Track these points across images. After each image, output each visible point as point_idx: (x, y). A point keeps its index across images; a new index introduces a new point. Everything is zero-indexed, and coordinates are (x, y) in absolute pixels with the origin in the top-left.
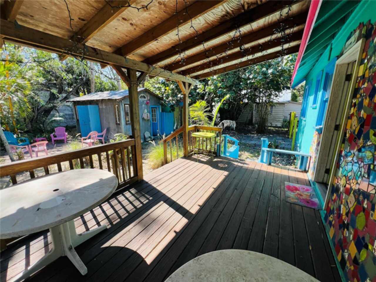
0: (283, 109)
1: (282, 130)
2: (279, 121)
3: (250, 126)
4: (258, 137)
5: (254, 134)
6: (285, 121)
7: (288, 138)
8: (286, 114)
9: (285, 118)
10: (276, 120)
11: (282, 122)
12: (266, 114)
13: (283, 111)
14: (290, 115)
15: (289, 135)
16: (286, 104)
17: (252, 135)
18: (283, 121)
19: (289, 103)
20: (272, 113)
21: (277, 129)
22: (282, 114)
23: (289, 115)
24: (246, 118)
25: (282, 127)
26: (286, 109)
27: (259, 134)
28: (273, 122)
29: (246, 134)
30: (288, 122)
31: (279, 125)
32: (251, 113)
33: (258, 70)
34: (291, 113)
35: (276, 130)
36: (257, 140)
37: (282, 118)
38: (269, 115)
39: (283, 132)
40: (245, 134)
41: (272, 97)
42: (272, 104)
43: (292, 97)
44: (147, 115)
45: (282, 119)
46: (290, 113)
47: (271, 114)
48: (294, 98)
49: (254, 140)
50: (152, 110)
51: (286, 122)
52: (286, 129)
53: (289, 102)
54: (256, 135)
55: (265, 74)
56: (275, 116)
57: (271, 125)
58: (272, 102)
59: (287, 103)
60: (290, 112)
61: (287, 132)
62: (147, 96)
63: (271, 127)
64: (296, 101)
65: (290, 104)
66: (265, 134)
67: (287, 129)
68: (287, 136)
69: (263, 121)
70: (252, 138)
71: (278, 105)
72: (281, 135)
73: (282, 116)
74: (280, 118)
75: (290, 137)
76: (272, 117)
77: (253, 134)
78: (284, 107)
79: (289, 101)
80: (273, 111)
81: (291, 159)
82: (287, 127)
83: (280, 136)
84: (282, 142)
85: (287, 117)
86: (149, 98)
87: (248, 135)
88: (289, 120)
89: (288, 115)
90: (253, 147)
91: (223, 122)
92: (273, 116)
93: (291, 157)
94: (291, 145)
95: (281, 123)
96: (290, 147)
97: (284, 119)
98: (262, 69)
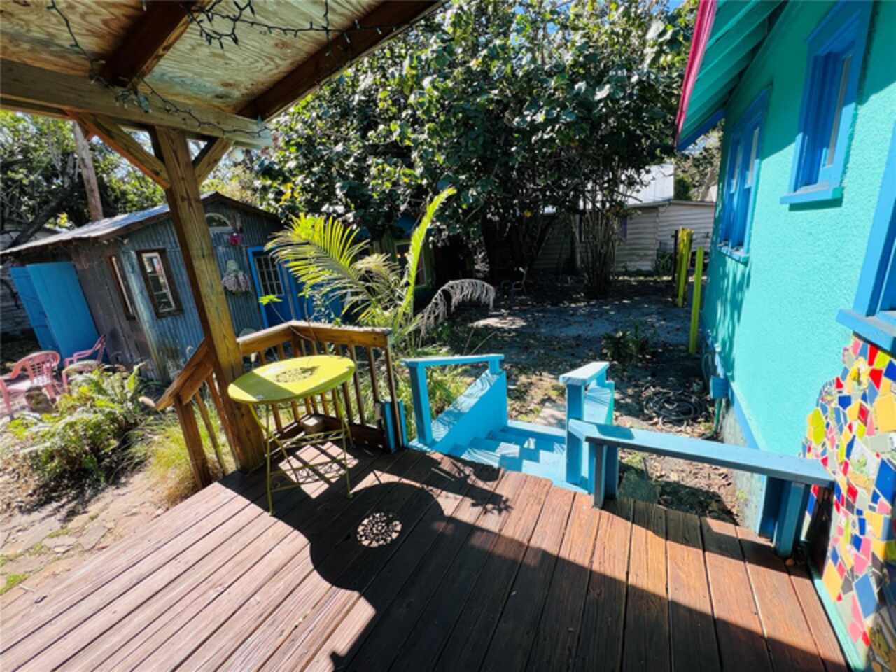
0: (655, 222)
1: (655, 282)
2: (646, 255)
3: (569, 279)
4: (589, 308)
5: (579, 302)
6: (661, 254)
7: (675, 305)
8: (665, 235)
9: (663, 246)
10: (638, 256)
11: (655, 258)
12: (607, 241)
13: (654, 227)
14: (676, 236)
15: (676, 296)
16: (661, 209)
17: (573, 305)
18: (658, 255)
19: (670, 204)
20: (625, 236)
21: (642, 278)
22: (652, 236)
23: (673, 239)
24: (557, 256)
25: (657, 272)
26: (661, 222)
27: (592, 299)
28: (630, 261)
29: (556, 305)
30: (670, 258)
31: (647, 266)
32: (568, 240)
33: (558, 94)
34: (677, 232)
35: (640, 282)
36: (586, 322)
37: (652, 247)
38: (617, 243)
39: (658, 286)
40: (552, 305)
41: (622, 188)
42: (623, 213)
43: (675, 189)
44: (237, 277)
45: (652, 250)
46: (674, 233)
47: (621, 240)
48: (682, 190)
49: (575, 322)
50: (259, 261)
51: (663, 257)
52: (665, 278)
53: (669, 202)
54: (583, 304)
55: (585, 104)
56: (634, 244)
57: (624, 270)
58: (621, 204)
59: (663, 206)
60: (676, 228)
61: (671, 288)
62: (229, 219)
63: (624, 274)
64: (689, 199)
65: (671, 208)
66: (610, 299)
67: (670, 278)
68: (670, 299)
69: (602, 262)
70: (572, 315)
71: (640, 212)
72: (654, 297)
73: (654, 241)
74: (649, 249)
75: (680, 300)
76: (628, 248)
77: (576, 301)
78: (657, 216)
79: (669, 200)
80: (628, 232)
81: (693, 392)
82: (669, 270)
83: (650, 303)
84: (659, 320)
85: (666, 244)
86: (239, 224)
87: (562, 305)
88: (672, 252)
89: (669, 237)
90: (569, 350)
91: (445, 287)
92: (630, 244)
93: (691, 385)
94: (687, 331)
95: (652, 260)
96: (684, 339)
97: (658, 250)
98: (573, 88)
